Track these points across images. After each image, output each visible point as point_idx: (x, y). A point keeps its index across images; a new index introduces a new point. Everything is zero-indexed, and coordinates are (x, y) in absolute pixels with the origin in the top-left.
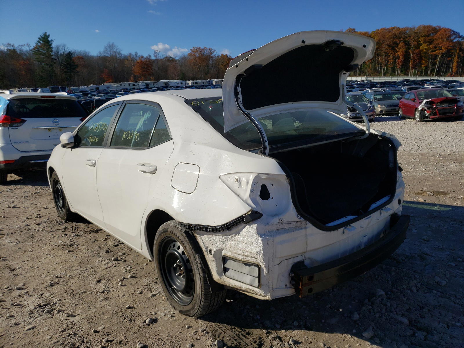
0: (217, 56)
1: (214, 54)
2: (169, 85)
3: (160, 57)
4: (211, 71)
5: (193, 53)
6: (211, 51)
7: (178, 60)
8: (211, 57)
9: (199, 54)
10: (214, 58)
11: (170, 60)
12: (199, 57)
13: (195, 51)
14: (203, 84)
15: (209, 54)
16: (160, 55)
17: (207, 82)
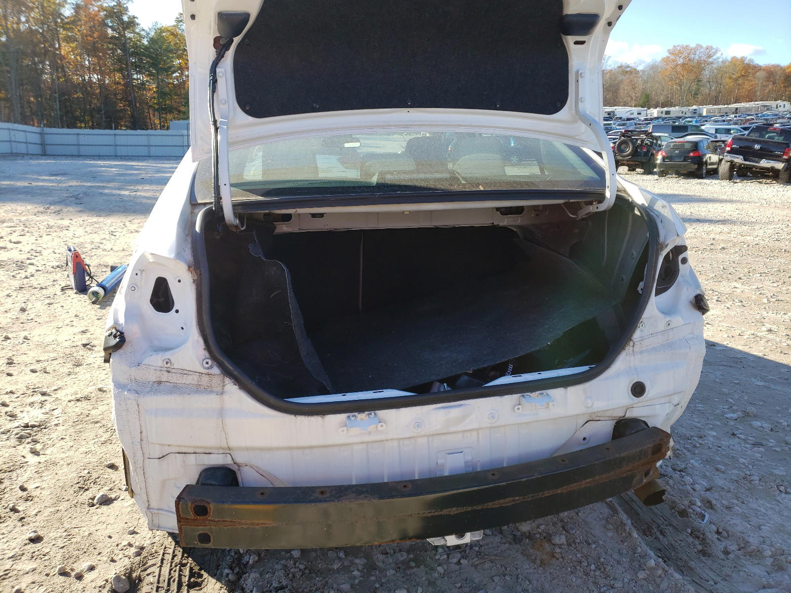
0: (722, 62)
1: (715, 57)
2: (614, 115)
3: (610, 66)
4: (705, 90)
5: (672, 57)
6: (710, 52)
7: (642, 71)
8: (708, 64)
9: (685, 58)
10: (715, 66)
11: (627, 72)
12: (683, 65)
13: (676, 52)
14: (680, 115)
15: (704, 58)
16: (609, 63)
17: (690, 111)
